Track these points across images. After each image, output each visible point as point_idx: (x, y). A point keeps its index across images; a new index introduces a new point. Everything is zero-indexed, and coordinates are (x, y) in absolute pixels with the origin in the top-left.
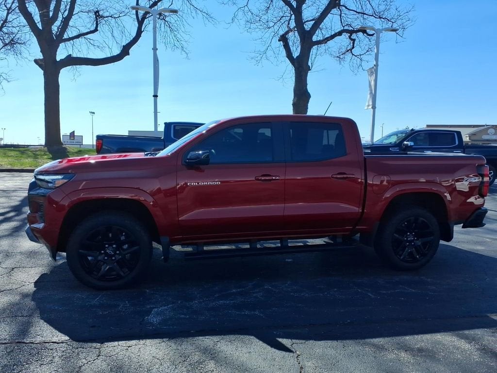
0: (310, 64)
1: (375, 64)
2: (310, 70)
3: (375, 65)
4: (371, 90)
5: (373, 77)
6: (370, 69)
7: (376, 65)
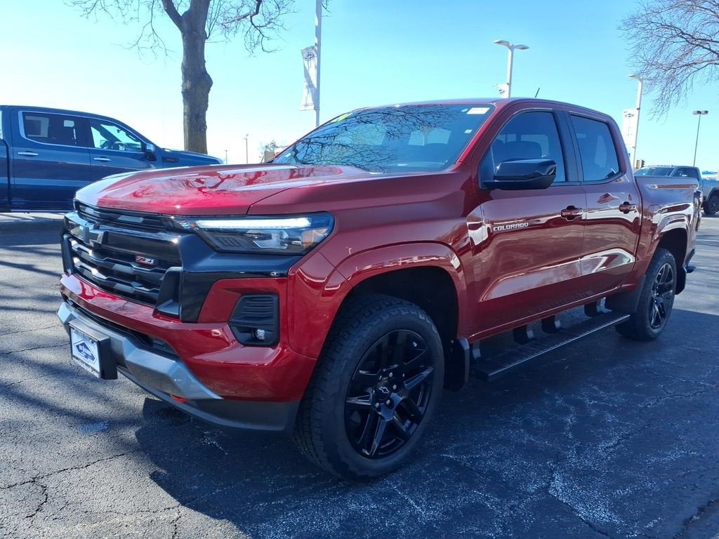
0: (207, 30)
1: (317, 42)
2: (207, 38)
3: (316, 44)
4: (309, 81)
5: (314, 62)
6: (307, 49)
7: (318, 45)
